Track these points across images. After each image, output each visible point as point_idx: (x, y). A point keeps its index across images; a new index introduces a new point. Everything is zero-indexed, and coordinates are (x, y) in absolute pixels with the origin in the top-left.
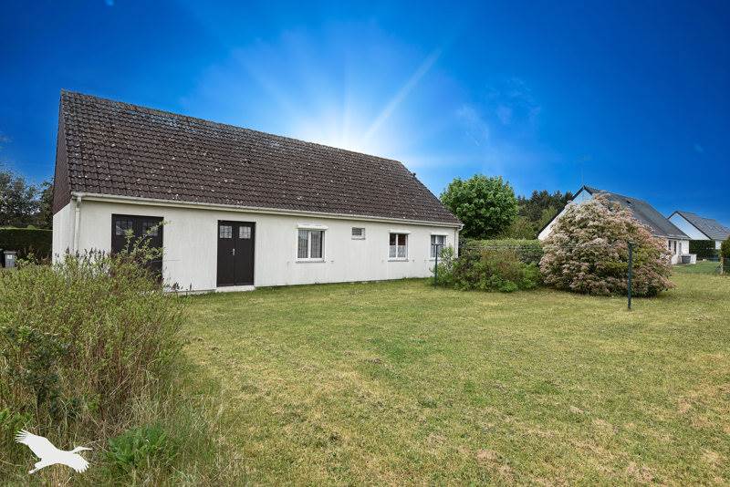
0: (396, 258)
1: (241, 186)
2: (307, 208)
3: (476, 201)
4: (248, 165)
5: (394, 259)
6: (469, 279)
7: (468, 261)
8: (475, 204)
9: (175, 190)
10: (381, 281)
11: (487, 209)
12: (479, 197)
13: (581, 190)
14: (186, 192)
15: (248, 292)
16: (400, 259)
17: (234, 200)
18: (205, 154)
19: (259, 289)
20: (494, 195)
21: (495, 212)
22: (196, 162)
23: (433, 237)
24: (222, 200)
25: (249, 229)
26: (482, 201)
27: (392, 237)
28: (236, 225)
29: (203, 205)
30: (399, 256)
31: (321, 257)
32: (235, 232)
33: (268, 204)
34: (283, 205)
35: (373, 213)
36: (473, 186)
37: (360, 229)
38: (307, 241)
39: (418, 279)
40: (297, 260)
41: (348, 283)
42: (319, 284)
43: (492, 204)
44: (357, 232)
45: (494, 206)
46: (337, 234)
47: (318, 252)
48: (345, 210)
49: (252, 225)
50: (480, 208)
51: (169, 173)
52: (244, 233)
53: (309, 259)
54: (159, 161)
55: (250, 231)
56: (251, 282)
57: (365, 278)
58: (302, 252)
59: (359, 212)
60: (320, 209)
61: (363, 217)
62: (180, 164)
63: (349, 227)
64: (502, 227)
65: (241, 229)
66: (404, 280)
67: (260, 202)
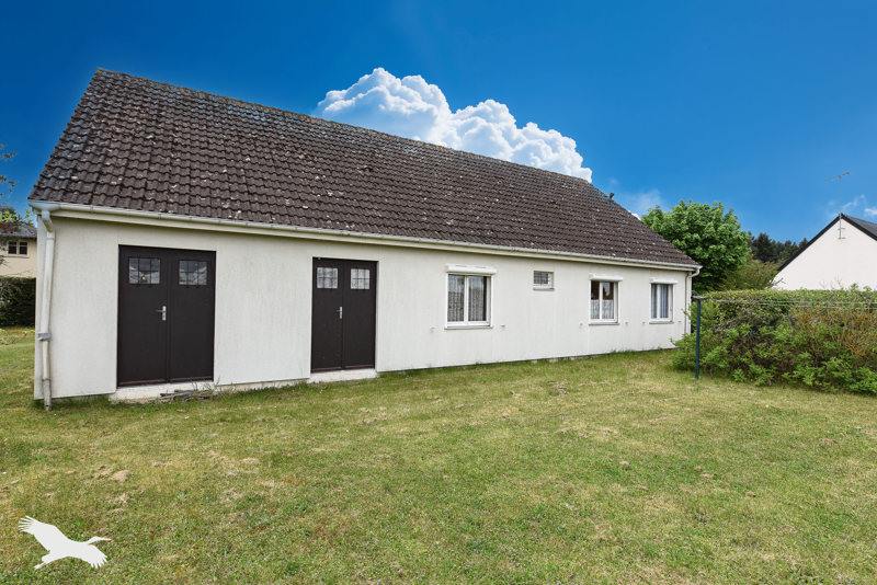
0: (601, 320)
1: (355, 203)
2: (462, 237)
3: (688, 236)
4: (368, 173)
5: (596, 321)
6: (766, 363)
7: (755, 329)
8: (687, 241)
9: (238, 204)
10: (579, 358)
11: (706, 248)
12: (692, 231)
13: (837, 219)
14: (256, 207)
15: (364, 382)
16: (606, 321)
17: (339, 222)
18: (301, 157)
19: (385, 375)
20: (716, 227)
21: (718, 252)
22: (286, 165)
23: (654, 286)
24: (320, 221)
25: (368, 272)
26: (696, 236)
27: (595, 285)
28: (345, 266)
29: (284, 229)
30: (604, 317)
31: (484, 319)
32: (344, 278)
33: (398, 229)
34: (425, 231)
35: (566, 247)
36: (680, 217)
37: (547, 274)
38: (462, 295)
39: (634, 353)
40: (447, 324)
41: (528, 362)
42: (482, 365)
43: (712, 241)
44: (541, 278)
45: (716, 243)
46: (510, 281)
47: (481, 311)
48: (522, 242)
49: (372, 266)
50: (694, 247)
51: (234, 178)
52: (359, 280)
53: (466, 323)
54: (222, 162)
55: (368, 276)
56: (371, 363)
57: (553, 353)
58: (455, 311)
59: (544, 245)
60: (483, 239)
61: (553, 253)
62: (256, 167)
63: (528, 270)
64: (726, 272)
65: (353, 273)
66: (613, 355)
67: (383, 226)
